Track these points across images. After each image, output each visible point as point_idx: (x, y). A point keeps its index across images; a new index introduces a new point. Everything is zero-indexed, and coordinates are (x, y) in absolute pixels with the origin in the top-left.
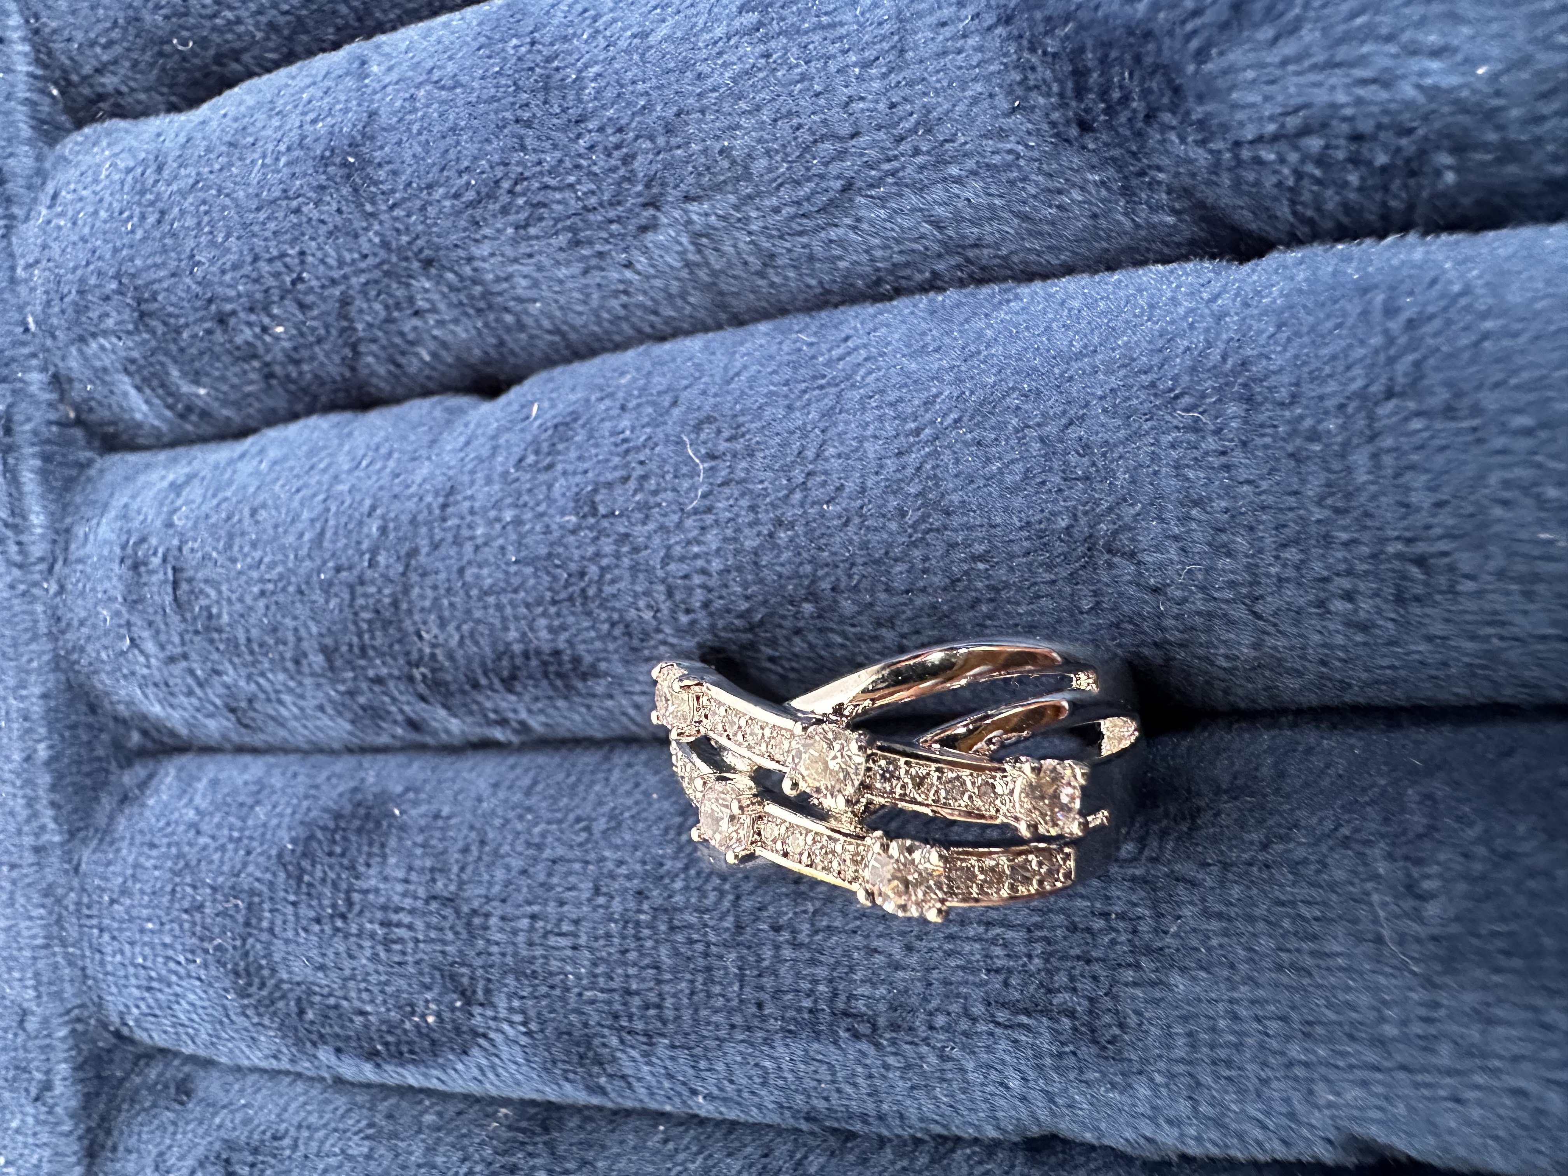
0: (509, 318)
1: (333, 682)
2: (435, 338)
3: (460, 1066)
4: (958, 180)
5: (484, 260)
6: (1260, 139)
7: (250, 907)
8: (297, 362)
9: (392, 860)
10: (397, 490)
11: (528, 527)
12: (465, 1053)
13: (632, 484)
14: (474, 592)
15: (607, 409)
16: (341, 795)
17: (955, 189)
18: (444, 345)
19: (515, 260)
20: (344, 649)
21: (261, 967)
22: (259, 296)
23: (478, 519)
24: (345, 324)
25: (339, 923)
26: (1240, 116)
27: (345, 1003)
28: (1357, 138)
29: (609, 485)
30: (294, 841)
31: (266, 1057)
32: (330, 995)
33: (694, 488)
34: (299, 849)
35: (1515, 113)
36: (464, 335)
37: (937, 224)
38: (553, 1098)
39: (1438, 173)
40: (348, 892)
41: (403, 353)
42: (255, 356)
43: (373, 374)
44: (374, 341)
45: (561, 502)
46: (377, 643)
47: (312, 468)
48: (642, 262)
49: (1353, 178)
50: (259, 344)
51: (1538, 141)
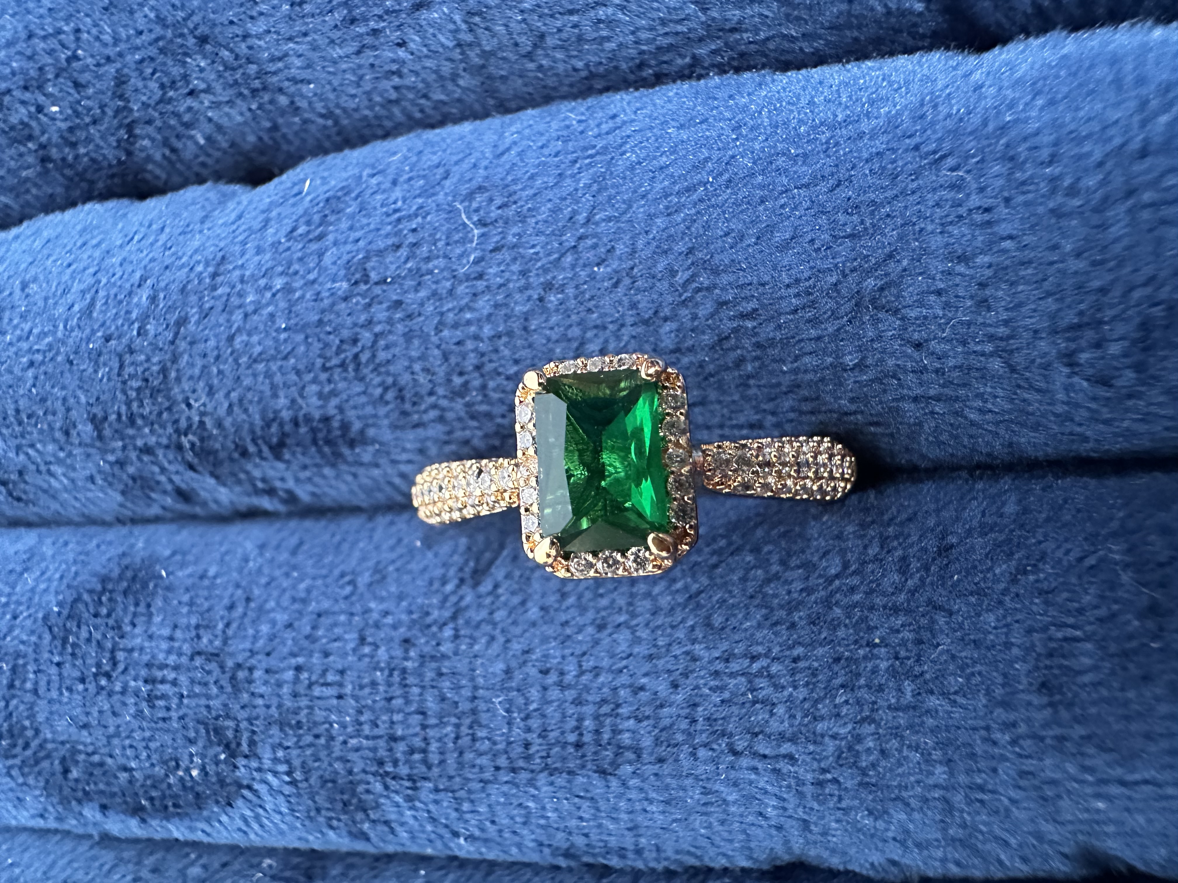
0: (283, 100)
1: (104, 452)
2: (210, 120)
3: (224, 818)
5: (259, 37)
7: (14, 670)
8: (73, 145)
9: (157, 619)
10: (168, 262)
11: (297, 295)
12: (230, 805)
13: (403, 252)
14: (244, 360)
15: (379, 184)
16: (109, 560)
18: (219, 128)
19: (290, 39)
20: (113, 417)
21: (24, 728)
22: (33, 73)
23: (248, 288)
24: (121, 103)
25: (103, 682)
27: (109, 761)
29: (380, 253)
30: (60, 604)
31: (33, 817)
32: (94, 753)
33: (464, 254)
34: (65, 612)
36: (239, 119)
38: (317, 846)
40: (113, 651)
41: (178, 137)
42: (30, 138)
43: (149, 159)
44: (149, 122)
45: (334, 269)
46: (146, 411)
47: (84, 244)
48: (415, 41)
50: (34, 124)
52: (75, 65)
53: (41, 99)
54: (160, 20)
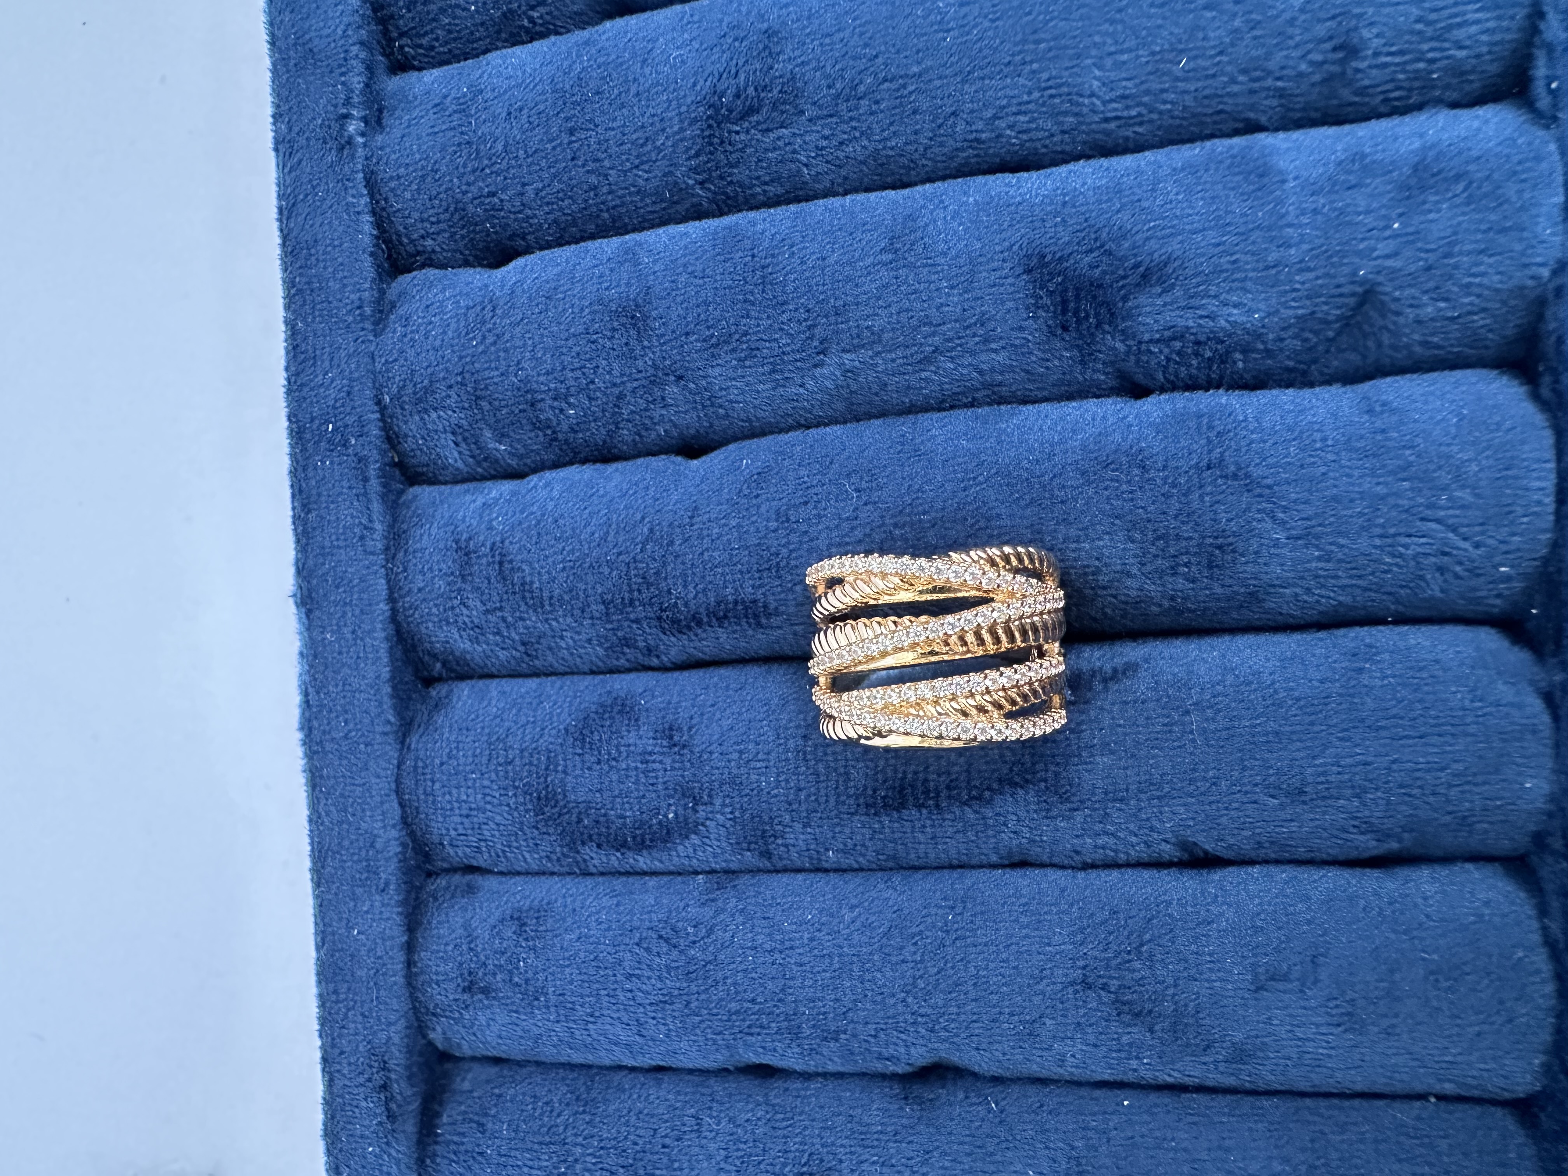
0: (721, 412)
1: (605, 622)
2: (671, 421)
4: (995, 351)
5: (715, 378)
6: (1151, 341)
7: (548, 759)
8: (576, 432)
10: (658, 507)
11: (745, 529)
12: (687, 838)
13: (811, 505)
14: (709, 566)
15: (790, 465)
16: (599, 695)
17: (993, 356)
18: (675, 425)
19: (734, 379)
20: (618, 601)
22: (562, 390)
23: (714, 525)
24: (616, 410)
25: (613, 764)
26: (1142, 329)
27: (611, 813)
28: (1198, 343)
29: (796, 506)
30: (575, 720)
32: (602, 808)
33: (846, 507)
34: (580, 725)
35: (1271, 336)
36: (690, 421)
37: (981, 372)
39: (1235, 363)
40: (617, 746)
41: (647, 429)
42: (549, 427)
43: (623, 441)
44: (631, 421)
45: (766, 515)
48: (811, 384)
49: (1194, 362)
50: (554, 419)
51: (1281, 350)
52: (592, 387)
53: (564, 405)
54: (655, 366)
